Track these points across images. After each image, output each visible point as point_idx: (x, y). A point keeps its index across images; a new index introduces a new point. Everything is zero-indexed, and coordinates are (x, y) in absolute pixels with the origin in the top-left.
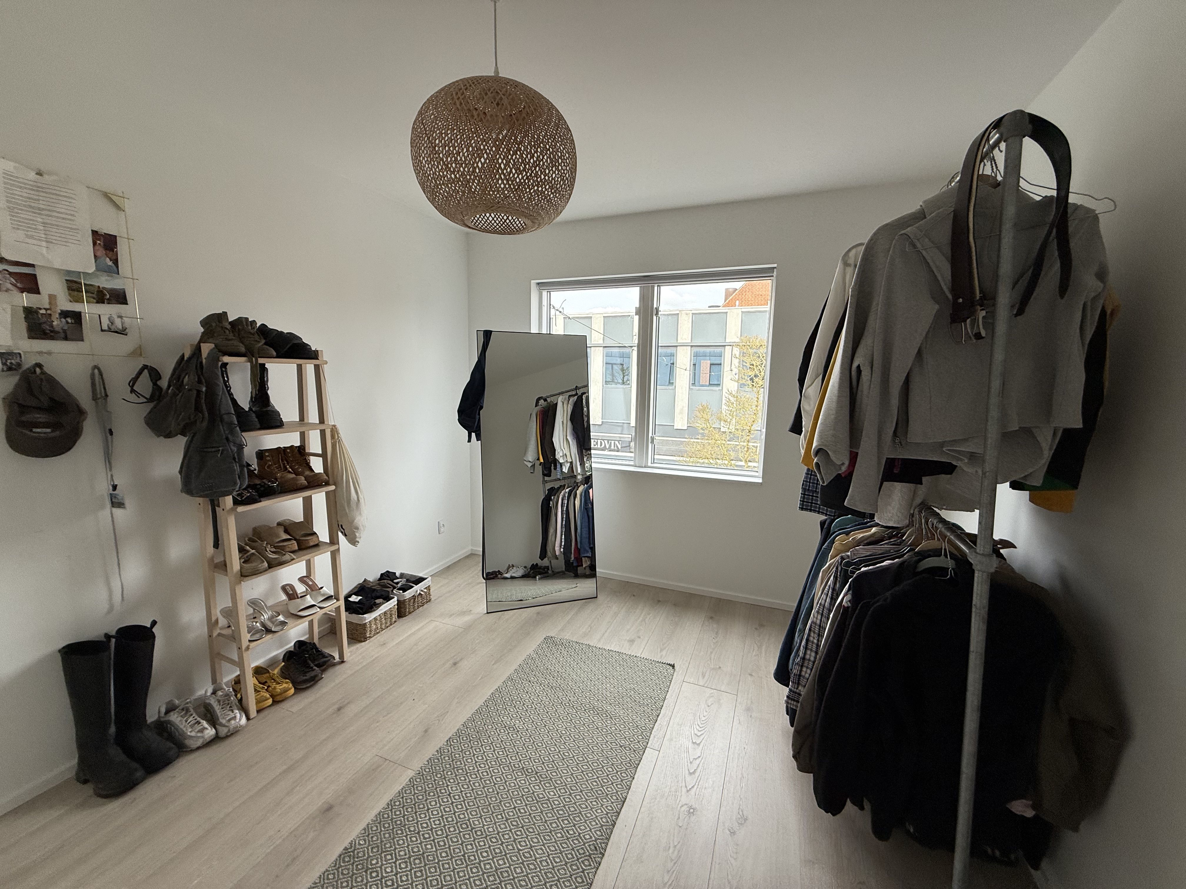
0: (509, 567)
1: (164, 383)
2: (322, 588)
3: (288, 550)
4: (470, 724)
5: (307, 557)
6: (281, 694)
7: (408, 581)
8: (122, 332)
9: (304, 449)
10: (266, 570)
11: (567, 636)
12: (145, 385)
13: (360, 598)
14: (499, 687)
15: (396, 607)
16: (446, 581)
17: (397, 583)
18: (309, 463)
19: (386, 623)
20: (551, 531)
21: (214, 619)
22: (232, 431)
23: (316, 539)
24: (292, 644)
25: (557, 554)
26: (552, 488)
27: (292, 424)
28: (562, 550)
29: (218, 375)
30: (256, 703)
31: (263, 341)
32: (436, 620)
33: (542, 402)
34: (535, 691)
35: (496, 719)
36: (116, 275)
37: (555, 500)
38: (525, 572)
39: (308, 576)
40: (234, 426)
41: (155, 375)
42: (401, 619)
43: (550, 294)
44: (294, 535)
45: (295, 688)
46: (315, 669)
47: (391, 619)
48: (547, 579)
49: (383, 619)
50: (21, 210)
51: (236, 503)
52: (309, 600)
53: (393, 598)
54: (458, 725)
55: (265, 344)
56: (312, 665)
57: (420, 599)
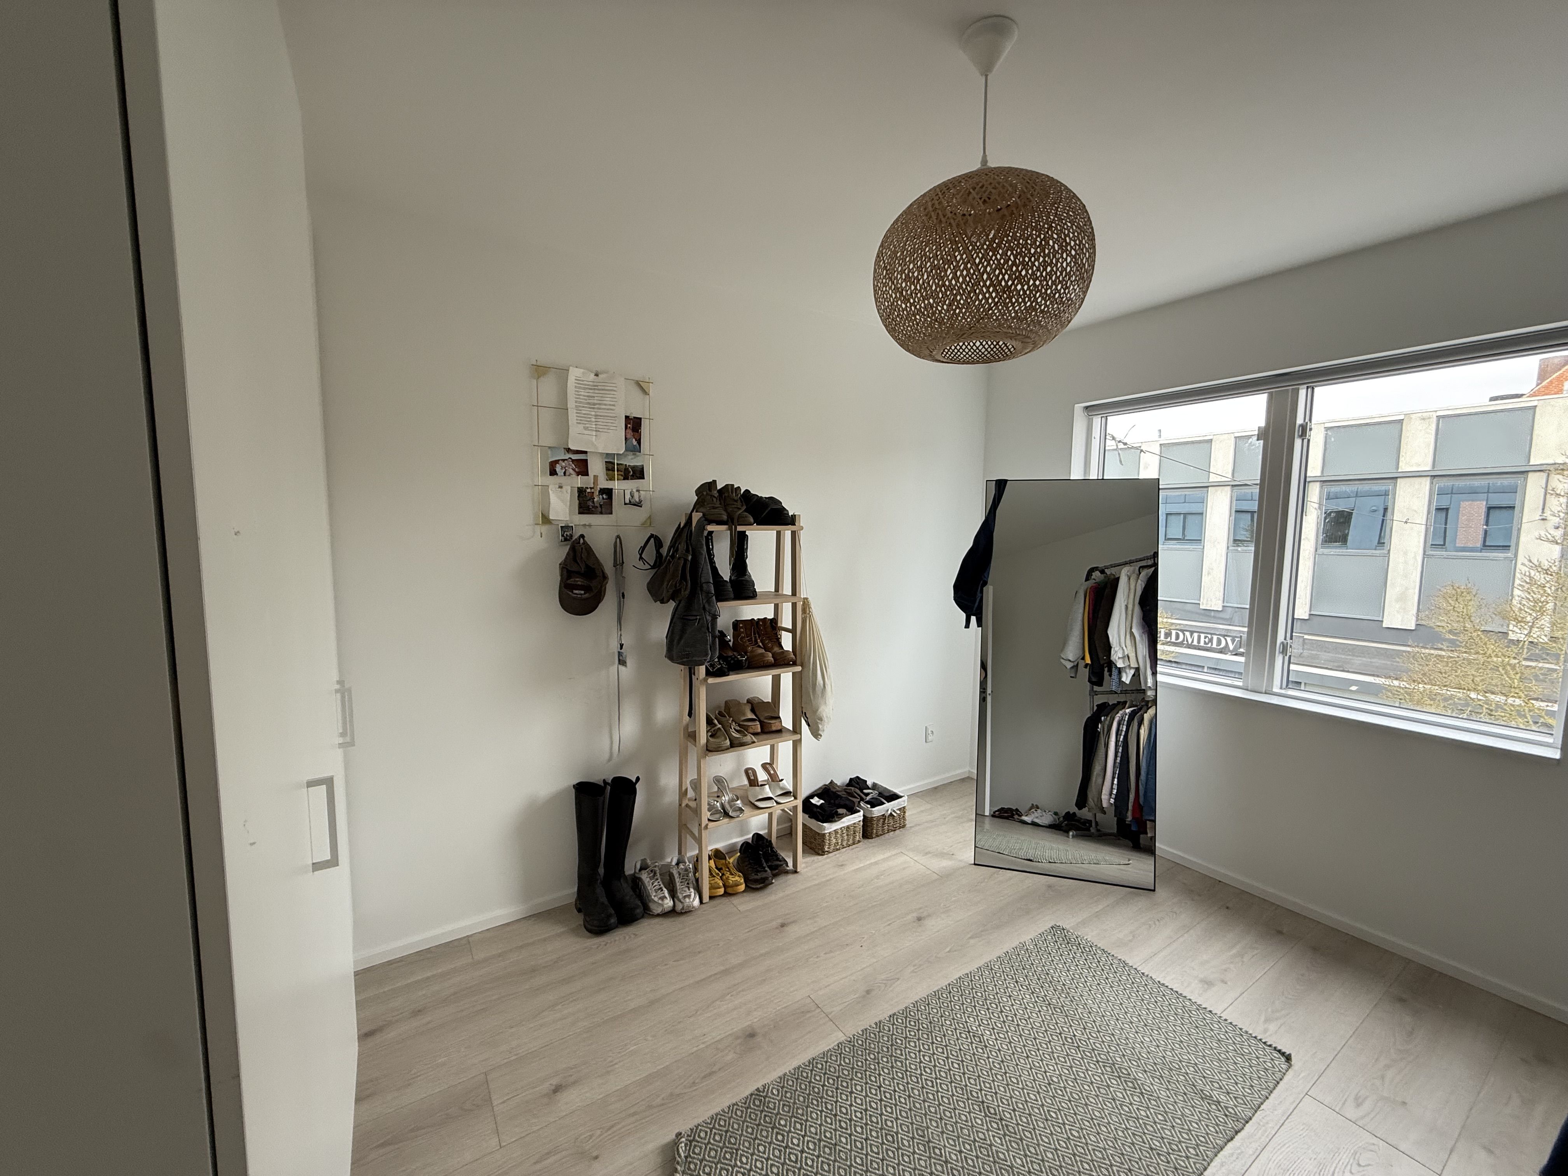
0: (1032, 807)
1: (664, 551)
2: (782, 780)
3: (751, 731)
4: (923, 1008)
5: (772, 742)
6: (732, 887)
7: (880, 794)
8: (638, 504)
9: (776, 623)
10: (728, 749)
11: (1090, 934)
12: (650, 554)
13: (822, 801)
14: (971, 973)
15: (861, 823)
16: (928, 806)
17: (867, 795)
18: (781, 638)
19: (848, 840)
20: (1097, 768)
21: (684, 789)
22: (709, 602)
23: (779, 724)
24: (751, 836)
25: (1105, 805)
26: (1105, 703)
27: (766, 594)
28: (1112, 801)
29: (702, 545)
30: (710, 889)
31: (744, 507)
32: (906, 853)
33: (1097, 575)
34: (1023, 999)
35: (959, 1016)
36: (638, 453)
37: (1107, 722)
38: (1055, 820)
39: (771, 764)
40: (710, 595)
41: (659, 543)
42: (866, 841)
43: (1107, 419)
44: (759, 716)
45: (746, 886)
46: (766, 871)
47: (854, 837)
48: (1086, 840)
49: (845, 835)
50: (583, 407)
51: (709, 674)
52: (768, 792)
53: (859, 811)
54: (908, 1002)
55: (745, 511)
56: (765, 865)
57: (891, 821)
